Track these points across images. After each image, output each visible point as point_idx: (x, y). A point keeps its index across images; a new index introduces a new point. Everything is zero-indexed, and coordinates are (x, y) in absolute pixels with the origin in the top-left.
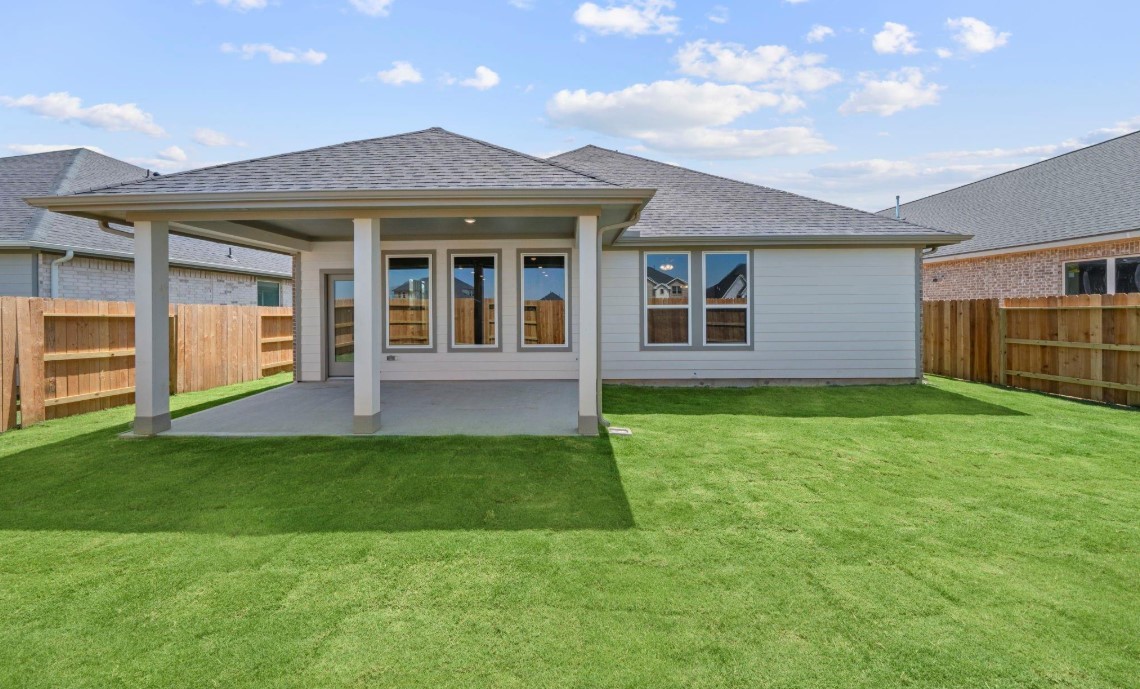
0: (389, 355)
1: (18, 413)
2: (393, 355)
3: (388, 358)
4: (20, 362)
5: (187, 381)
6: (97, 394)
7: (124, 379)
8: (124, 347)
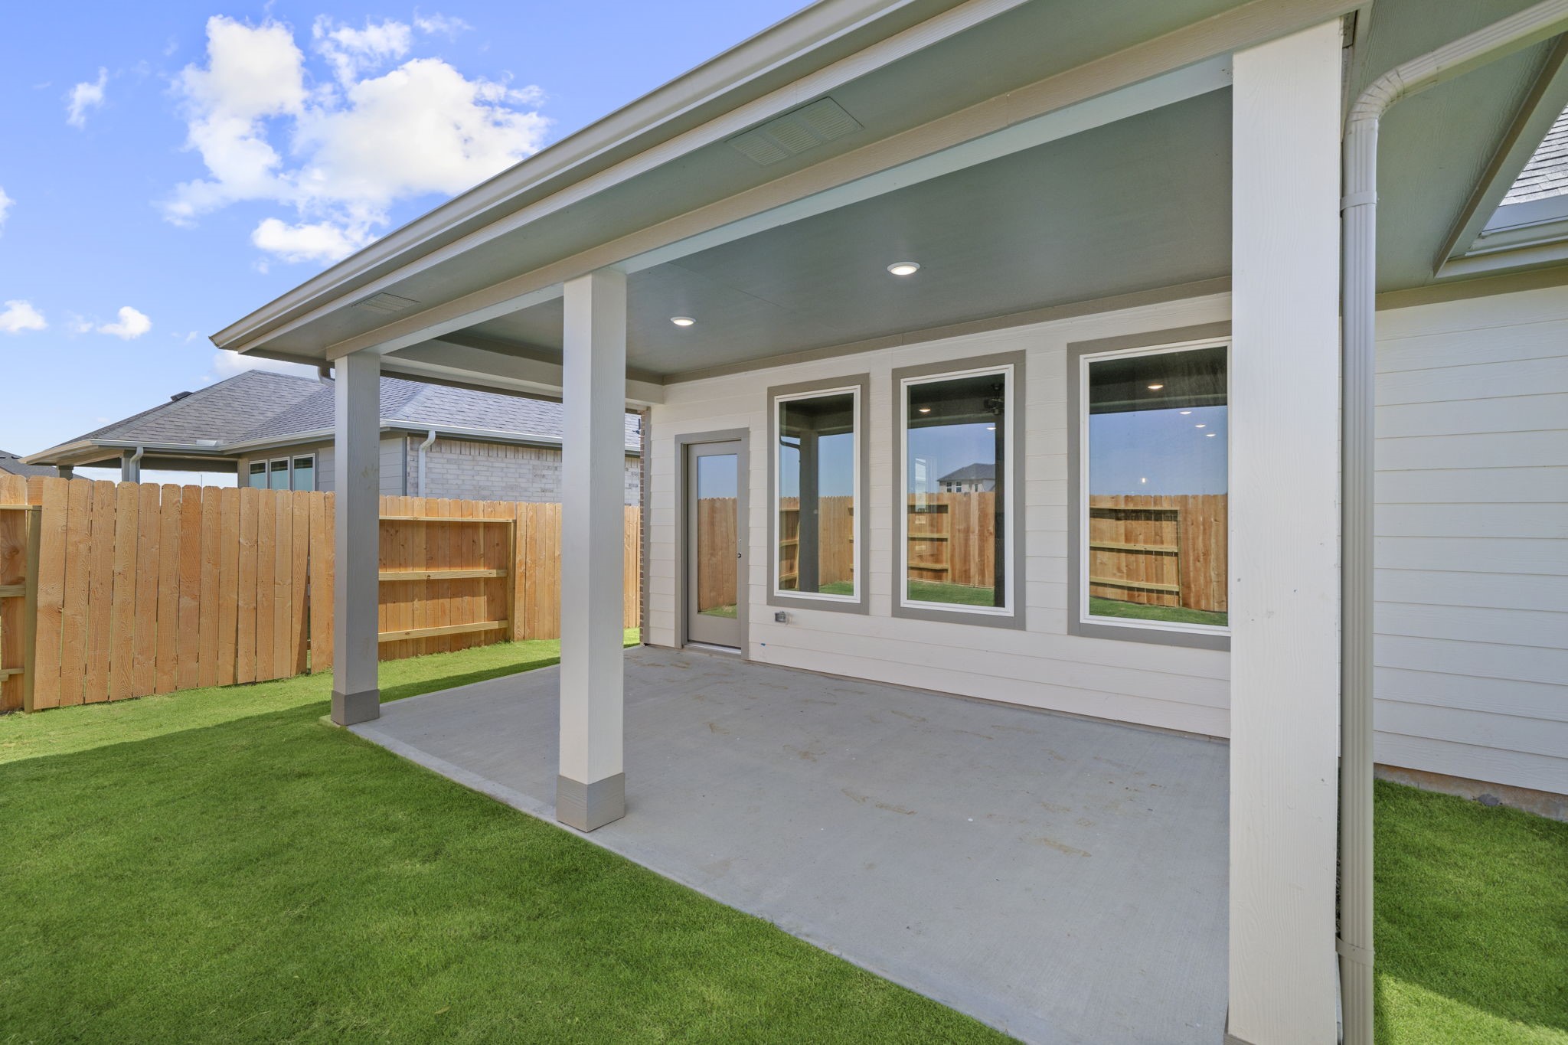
0: (779, 610)
1: (309, 652)
2: (786, 610)
3: (778, 617)
4: (312, 581)
5: (528, 622)
6: (407, 634)
7: (444, 612)
8: (445, 566)
